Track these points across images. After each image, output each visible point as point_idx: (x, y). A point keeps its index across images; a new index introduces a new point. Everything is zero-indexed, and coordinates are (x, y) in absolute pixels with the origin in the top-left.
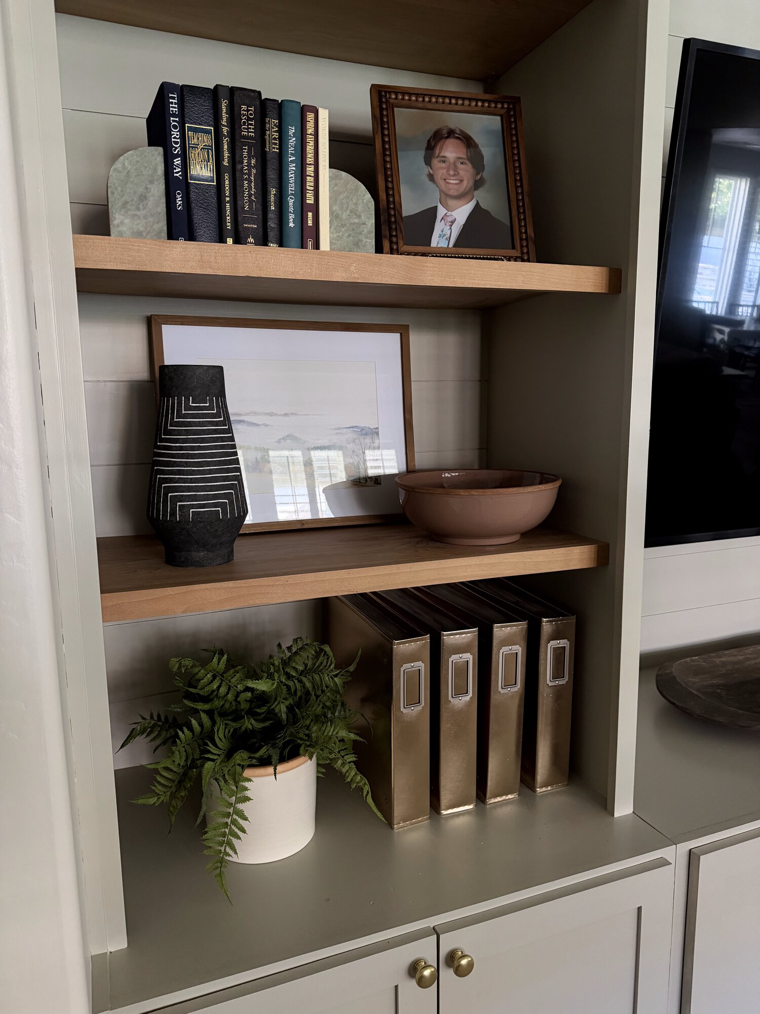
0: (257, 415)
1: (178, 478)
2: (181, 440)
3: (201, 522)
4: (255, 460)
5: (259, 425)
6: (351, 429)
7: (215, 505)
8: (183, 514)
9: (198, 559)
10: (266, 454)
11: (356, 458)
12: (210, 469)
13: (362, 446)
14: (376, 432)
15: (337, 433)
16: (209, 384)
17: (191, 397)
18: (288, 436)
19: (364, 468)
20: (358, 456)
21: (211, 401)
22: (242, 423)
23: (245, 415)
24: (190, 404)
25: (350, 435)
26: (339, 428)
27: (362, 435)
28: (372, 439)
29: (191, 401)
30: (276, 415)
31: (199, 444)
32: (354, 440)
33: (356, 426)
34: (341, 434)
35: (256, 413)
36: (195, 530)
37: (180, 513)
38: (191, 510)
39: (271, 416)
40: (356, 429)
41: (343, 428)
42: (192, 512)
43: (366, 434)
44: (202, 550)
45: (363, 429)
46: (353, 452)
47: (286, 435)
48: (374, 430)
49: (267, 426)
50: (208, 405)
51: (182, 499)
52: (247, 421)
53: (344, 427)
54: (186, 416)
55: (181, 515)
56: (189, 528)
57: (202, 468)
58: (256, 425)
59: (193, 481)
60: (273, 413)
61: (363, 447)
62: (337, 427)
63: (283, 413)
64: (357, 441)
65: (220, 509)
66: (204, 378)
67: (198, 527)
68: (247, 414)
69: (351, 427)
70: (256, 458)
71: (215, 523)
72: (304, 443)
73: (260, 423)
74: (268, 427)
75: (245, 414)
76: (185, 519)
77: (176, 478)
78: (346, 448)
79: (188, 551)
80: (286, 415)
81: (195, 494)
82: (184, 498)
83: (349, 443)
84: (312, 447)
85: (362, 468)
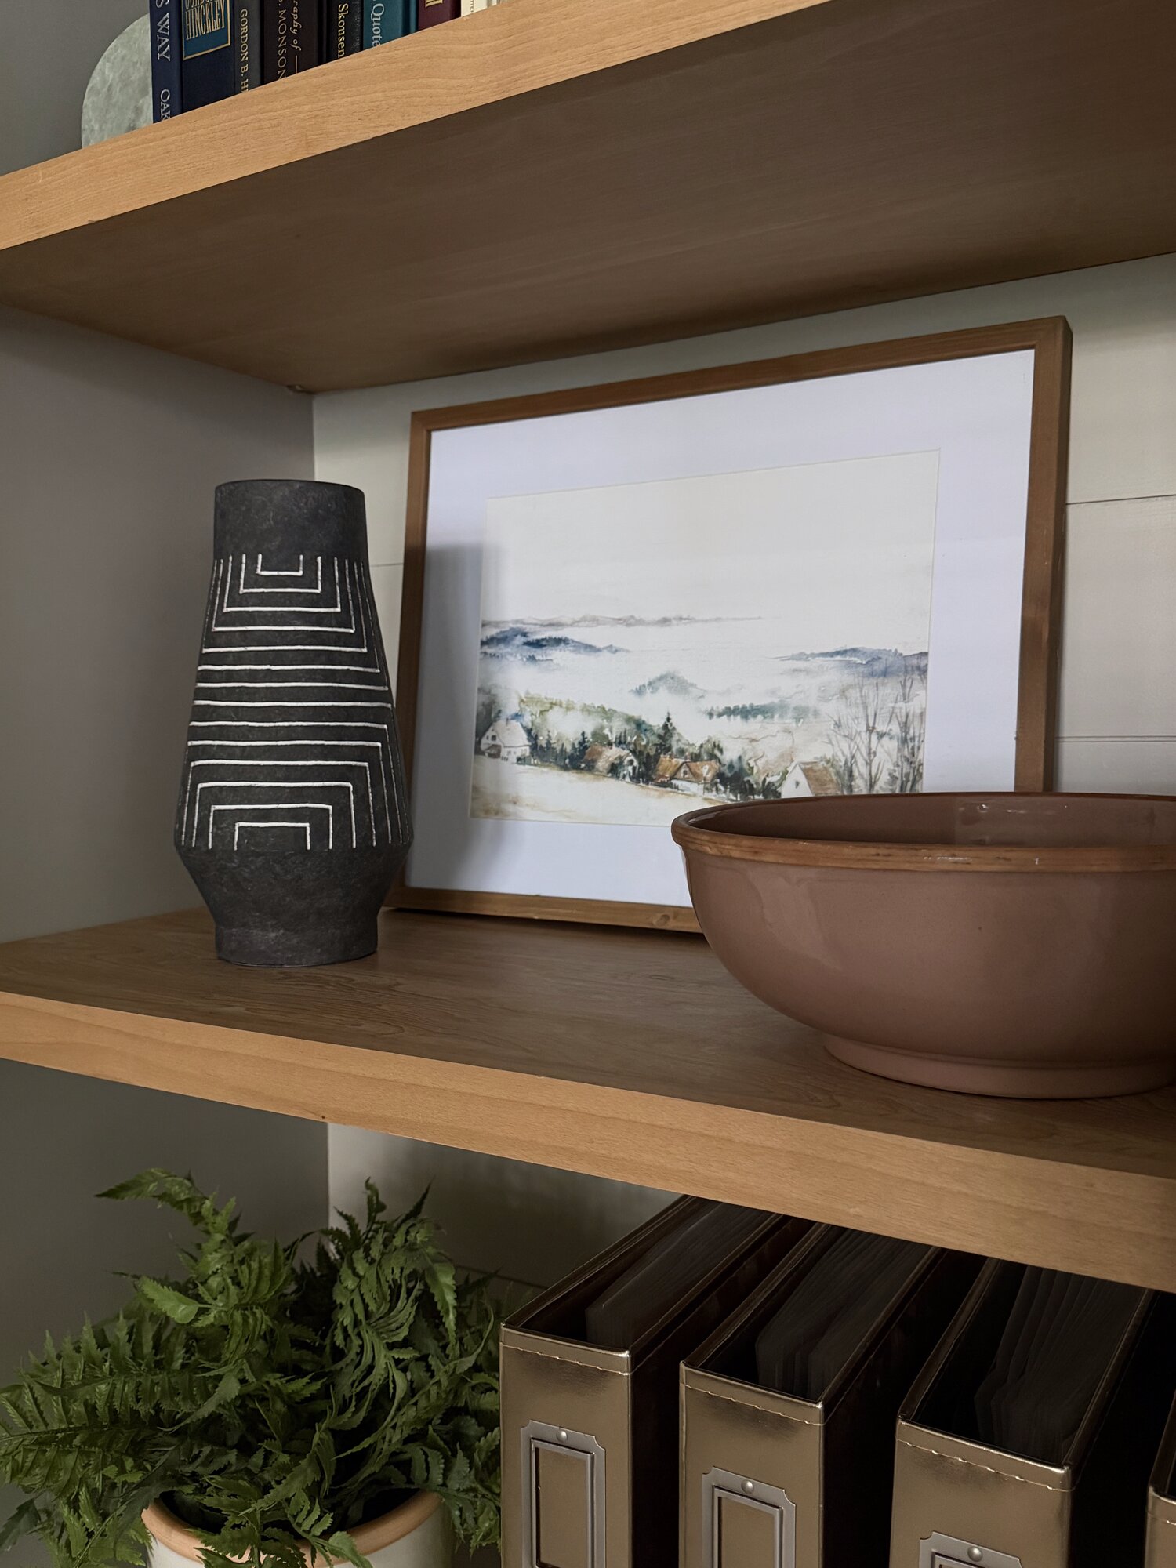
0: (598, 624)
1: (218, 746)
2: (231, 657)
3: (258, 855)
4: (581, 737)
5: (599, 650)
6: (838, 658)
7: (295, 815)
8: (219, 832)
9: (263, 948)
10: (605, 722)
11: (844, 745)
12: (290, 726)
13: (866, 708)
14: (918, 668)
15: (795, 670)
16: (307, 523)
17: (260, 556)
18: (661, 678)
19: (866, 776)
20: (850, 738)
21: (310, 566)
22: (563, 645)
23: (571, 625)
24: (259, 571)
25: (833, 675)
26: (802, 657)
27: (872, 675)
28: (904, 686)
29: (259, 566)
30: (641, 622)
31: (268, 667)
32: (844, 692)
33: (854, 650)
34: (807, 671)
35: (595, 621)
36: (246, 873)
37: (215, 830)
38: (238, 825)
39: (629, 625)
40: (854, 659)
41: (814, 655)
42: (240, 828)
43: (885, 673)
44: (272, 926)
45: (875, 658)
46: (838, 725)
47: (658, 675)
48: (915, 662)
49: (616, 651)
50: (300, 573)
51: (219, 795)
52: (573, 641)
53: (816, 652)
54: (247, 600)
55: (216, 833)
56: (234, 868)
57: (272, 724)
58: (590, 648)
59: (245, 754)
60: (632, 617)
61: (871, 712)
62: (796, 652)
63: (658, 617)
64: (854, 694)
65: (307, 825)
66: (292, 510)
67: (253, 867)
68: (575, 623)
69: (838, 653)
70: (583, 734)
71: (293, 858)
72: (702, 697)
73: (602, 646)
74: (618, 653)
75: (569, 622)
76: (223, 846)
77: (213, 746)
78: (816, 713)
79: (244, 925)
80: (665, 621)
81: (250, 786)
82: (224, 793)
83: (827, 700)
84: (722, 708)
85: (861, 775)
